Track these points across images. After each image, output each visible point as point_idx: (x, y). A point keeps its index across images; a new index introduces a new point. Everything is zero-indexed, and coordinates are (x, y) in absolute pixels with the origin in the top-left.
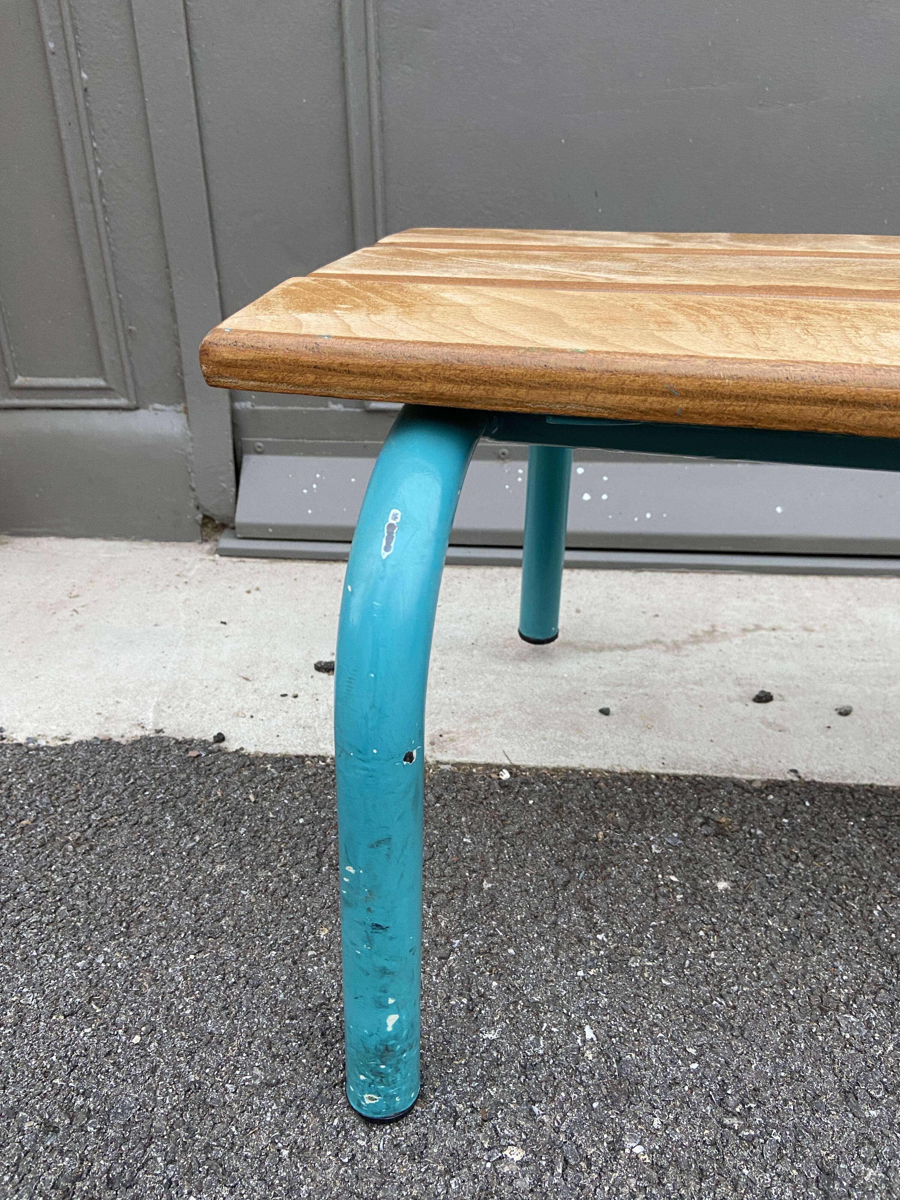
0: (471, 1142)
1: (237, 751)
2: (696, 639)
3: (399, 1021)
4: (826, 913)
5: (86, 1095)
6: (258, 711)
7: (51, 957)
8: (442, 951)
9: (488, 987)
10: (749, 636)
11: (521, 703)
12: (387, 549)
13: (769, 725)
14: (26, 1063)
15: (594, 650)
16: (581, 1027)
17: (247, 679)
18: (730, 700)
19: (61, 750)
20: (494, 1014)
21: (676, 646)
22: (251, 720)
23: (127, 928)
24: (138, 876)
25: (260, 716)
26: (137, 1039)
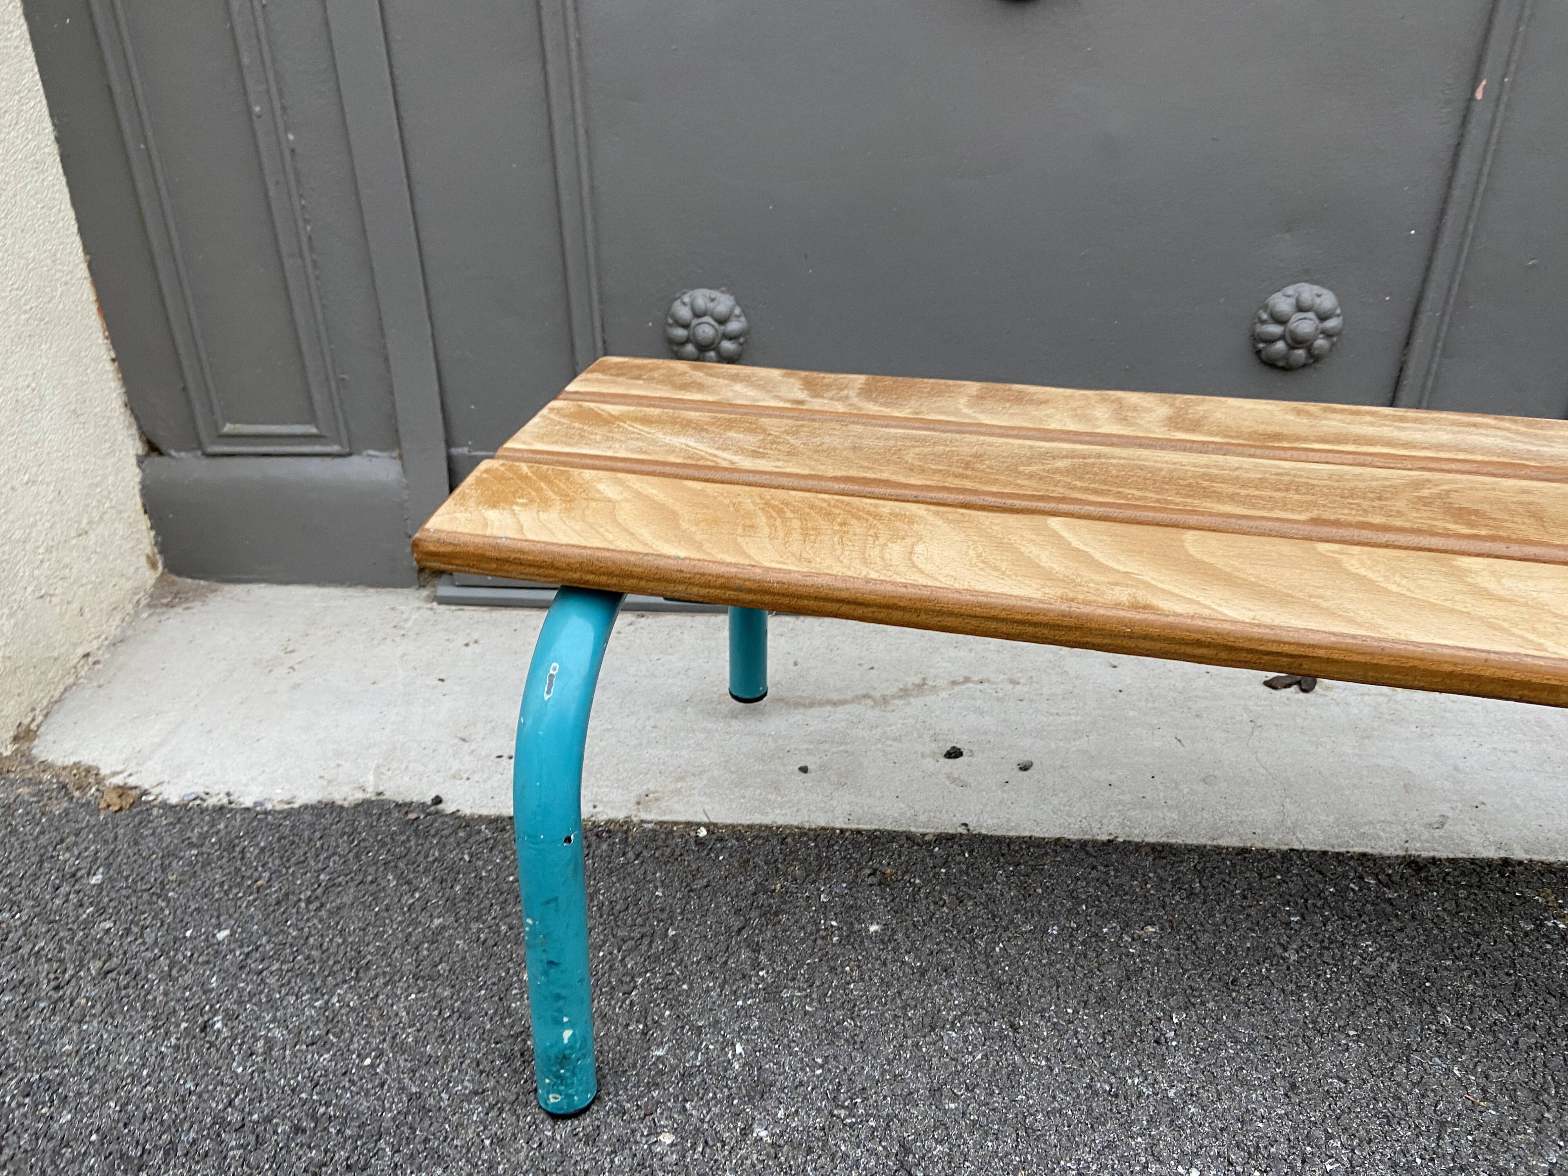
0: (633, 1131)
1: (453, 813)
2: (905, 693)
3: (573, 1035)
4: (956, 951)
5: (327, 1104)
6: (474, 772)
7: (292, 999)
8: (626, 988)
9: (662, 1016)
10: (956, 689)
11: (726, 762)
12: (548, 692)
13: (953, 781)
14: (276, 1083)
15: (804, 706)
16: (733, 1045)
17: (464, 740)
18: (923, 756)
19: (288, 814)
20: (664, 1036)
21: (885, 700)
22: (467, 783)
23: (357, 973)
24: (364, 929)
25: (476, 777)
26: (368, 1061)
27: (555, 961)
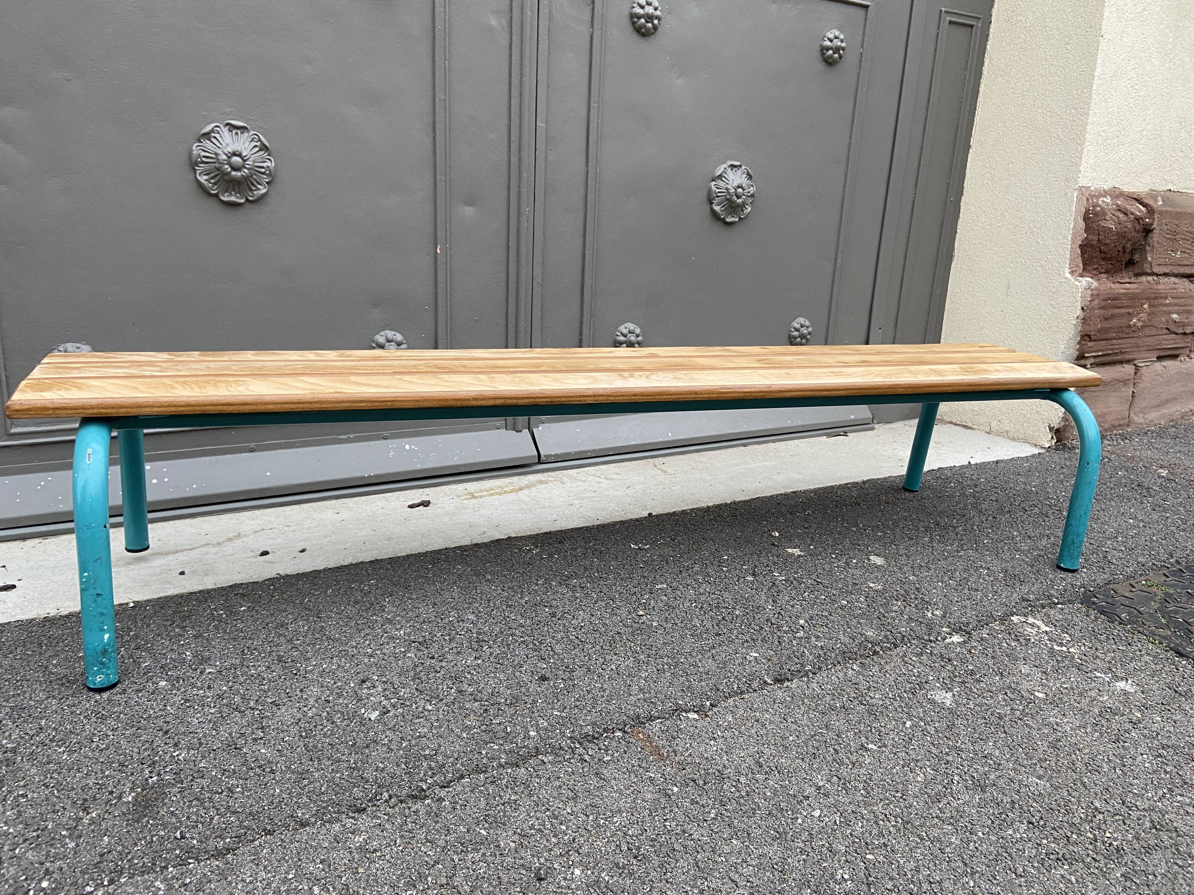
0: (144, 686)
2: (230, 539)
3: (109, 637)
4: (286, 606)
10: (258, 533)
12: (89, 460)
13: (267, 562)
15: (172, 553)
16: (185, 653)
18: (248, 557)
20: (146, 660)
21: (219, 544)
27: (101, 593)
